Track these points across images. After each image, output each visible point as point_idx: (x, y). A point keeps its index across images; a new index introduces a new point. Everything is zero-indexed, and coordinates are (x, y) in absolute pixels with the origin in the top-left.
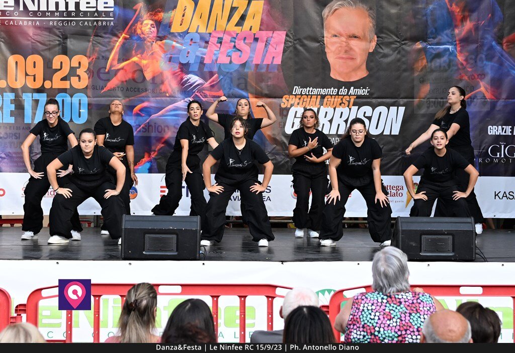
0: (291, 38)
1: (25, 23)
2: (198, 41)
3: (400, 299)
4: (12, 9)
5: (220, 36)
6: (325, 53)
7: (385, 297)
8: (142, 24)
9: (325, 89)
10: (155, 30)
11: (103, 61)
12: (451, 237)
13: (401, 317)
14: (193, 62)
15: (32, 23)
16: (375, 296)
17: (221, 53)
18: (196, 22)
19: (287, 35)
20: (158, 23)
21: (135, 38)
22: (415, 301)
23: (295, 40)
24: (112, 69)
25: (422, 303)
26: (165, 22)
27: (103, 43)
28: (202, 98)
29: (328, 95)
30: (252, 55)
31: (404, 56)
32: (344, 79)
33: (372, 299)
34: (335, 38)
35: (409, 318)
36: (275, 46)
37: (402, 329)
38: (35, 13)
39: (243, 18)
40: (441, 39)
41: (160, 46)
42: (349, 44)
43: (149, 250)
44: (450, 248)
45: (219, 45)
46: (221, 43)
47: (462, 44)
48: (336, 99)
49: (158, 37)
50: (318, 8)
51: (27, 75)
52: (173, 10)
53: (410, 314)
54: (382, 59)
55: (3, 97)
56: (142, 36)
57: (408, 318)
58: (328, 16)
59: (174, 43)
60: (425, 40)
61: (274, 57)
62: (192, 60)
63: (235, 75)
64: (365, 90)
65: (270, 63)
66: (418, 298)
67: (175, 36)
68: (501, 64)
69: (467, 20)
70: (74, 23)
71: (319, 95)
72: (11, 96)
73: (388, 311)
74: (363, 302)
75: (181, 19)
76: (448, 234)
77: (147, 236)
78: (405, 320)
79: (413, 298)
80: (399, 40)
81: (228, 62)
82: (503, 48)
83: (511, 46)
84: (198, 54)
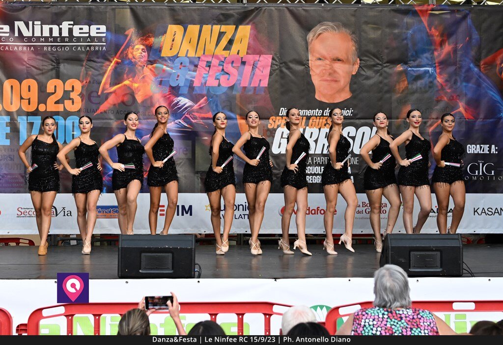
0: (277, 61)
1: (20, 48)
2: (188, 64)
3: (401, 315)
5: (208, 60)
6: (310, 75)
7: (386, 313)
8: (133, 49)
9: (311, 111)
10: (145, 54)
11: (95, 85)
12: (439, 253)
13: (402, 332)
14: (183, 85)
16: (375, 312)
17: (210, 76)
18: (186, 46)
19: (273, 59)
20: (149, 48)
21: (127, 62)
22: (415, 317)
23: (281, 64)
24: (105, 92)
25: (422, 318)
26: (156, 46)
27: (95, 67)
28: (192, 120)
29: (313, 116)
30: (239, 78)
31: (386, 78)
32: (328, 100)
33: (373, 314)
34: (319, 61)
35: (410, 333)
36: (262, 69)
39: (231, 42)
40: (421, 62)
41: (151, 70)
42: (332, 67)
43: (145, 269)
44: (439, 264)
45: (208, 68)
46: (209, 66)
47: (441, 66)
48: (321, 120)
49: (149, 61)
50: (303, 32)
51: (21, 98)
52: (163, 35)
53: (411, 329)
54: (364, 81)
56: (133, 60)
58: (312, 40)
59: (164, 67)
60: (406, 63)
61: (260, 80)
62: (181, 83)
63: (223, 97)
64: (348, 111)
65: (257, 86)
66: (419, 314)
67: (166, 61)
68: (479, 85)
69: (445, 43)
70: (67, 49)
71: (305, 116)
72: (7, 119)
73: (390, 326)
74: (364, 317)
75: (170, 45)
76: (436, 250)
77: (143, 254)
79: (413, 314)
80: (380, 63)
81: (216, 85)
82: (480, 70)
83: (488, 68)
84: (188, 77)
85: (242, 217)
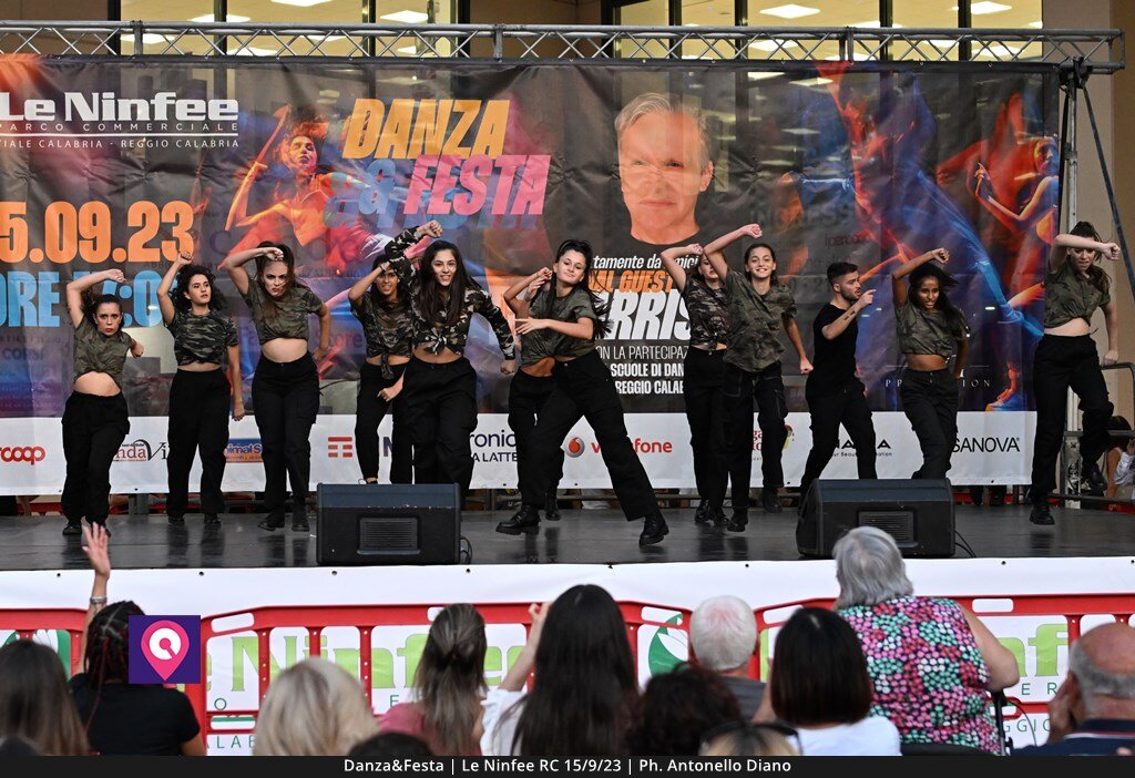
0: (558, 166)
1: (77, 144)
2: (393, 173)
4: (52, 118)
5: (431, 165)
6: (621, 194)
8: (289, 144)
9: (623, 259)
10: (313, 154)
12: (910, 514)
13: (902, 632)
14: (384, 212)
15: (89, 145)
17: (435, 195)
18: (388, 140)
19: (552, 162)
20: (320, 143)
21: (278, 169)
23: (568, 171)
24: (238, 225)
26: (333, 138)
27: (219, 179)
29: (627, 269)
30: (489, 199)
31: (761, 198)
32: (655, 239)
34: (638, 166)
35: (917, 631)
36: (531, 182)
37: (907, 651)
38: (94, 126)
39: (472, 133)
40: (826, 168)
41: (323, 183)
42: (664, 178)
43: (368, 548)
44: (911, 534)
45: (430, 181)
46: (433, 177)
47: (864, 176)
48: (642, 277)
49: (319, 166)
50: (607, 111)
51: (80, 238)
52: (346, 118)
53: (918, 624)
54: (722, 204)
55: (37, 280)
56: (289, 166)
57: (915, 631)
58: (624, 127)
59: (349, 178)
60: (799, 170)
61: (529, 203)
62: (381, 207)
63: (459, 234)
65: (523, 213)
67: (351, 166)
68: (933, 211)
69: (871, 132)
70: (165, 143)
71: (612, 269)
72: (53, 277)
75: (360, 135)
76: (905, 509)
77: (363, 521)
78: (911, 637)
80: (752, 170)
81: (447, 211)
82: (936, 183)
83: (950, 179)
84: (393, 197)
85: (496, 459)
